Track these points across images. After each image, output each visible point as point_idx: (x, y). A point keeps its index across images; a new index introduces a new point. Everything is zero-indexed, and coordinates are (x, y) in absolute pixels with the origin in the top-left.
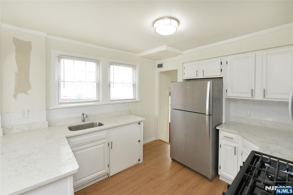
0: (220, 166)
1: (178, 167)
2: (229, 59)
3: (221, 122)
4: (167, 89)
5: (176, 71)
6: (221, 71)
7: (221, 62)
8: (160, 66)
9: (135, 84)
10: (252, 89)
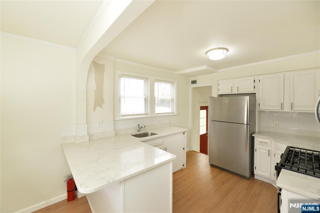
0: (256, 167)
1: (217, 170)
2: (261, 78)
3: (254, 131)
4: (198, 103)
5: (211, 87)
6: (254, 88)
7: (254, 81)
8: (194, 82)
9: (173, 99)
10: (282, 103)
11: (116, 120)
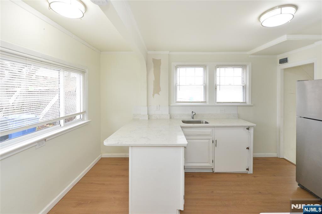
8: (283, 61)
11: (171, 105)
